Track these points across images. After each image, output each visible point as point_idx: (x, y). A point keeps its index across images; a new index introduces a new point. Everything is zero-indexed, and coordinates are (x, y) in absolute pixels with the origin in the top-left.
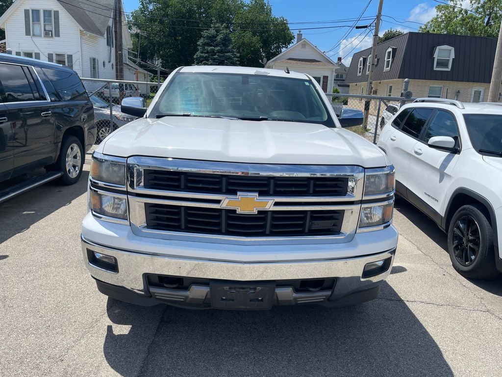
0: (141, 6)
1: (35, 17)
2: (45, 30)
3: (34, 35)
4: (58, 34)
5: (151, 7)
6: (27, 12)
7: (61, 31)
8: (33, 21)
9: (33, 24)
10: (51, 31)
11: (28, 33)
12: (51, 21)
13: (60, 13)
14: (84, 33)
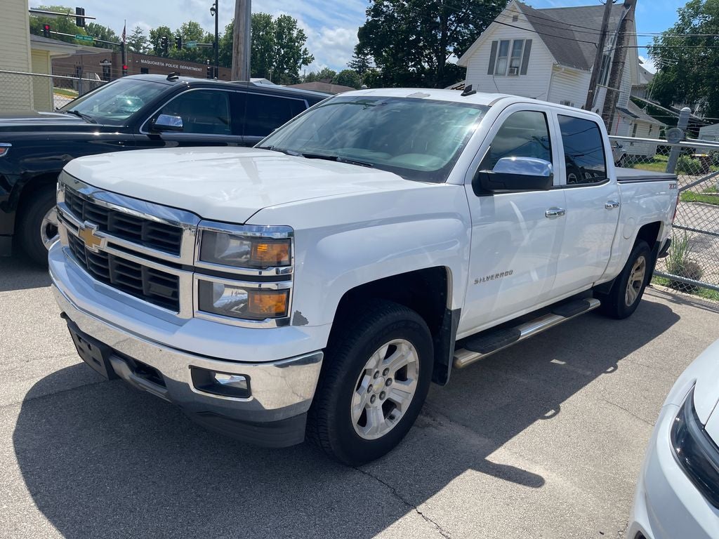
0: (680, 22)
1: (503, 50)
2: (511, 67)
3: (497, 74)
4: (524, 72)
5: (696, 22)
6: (495, 43)
7: (530, 67)
8: (499, 56)
9: (499, 59)
10: (517, 68)
11: (490, 72)
12: (520, 55)
13: (533, 42)
14: (556, 67)
